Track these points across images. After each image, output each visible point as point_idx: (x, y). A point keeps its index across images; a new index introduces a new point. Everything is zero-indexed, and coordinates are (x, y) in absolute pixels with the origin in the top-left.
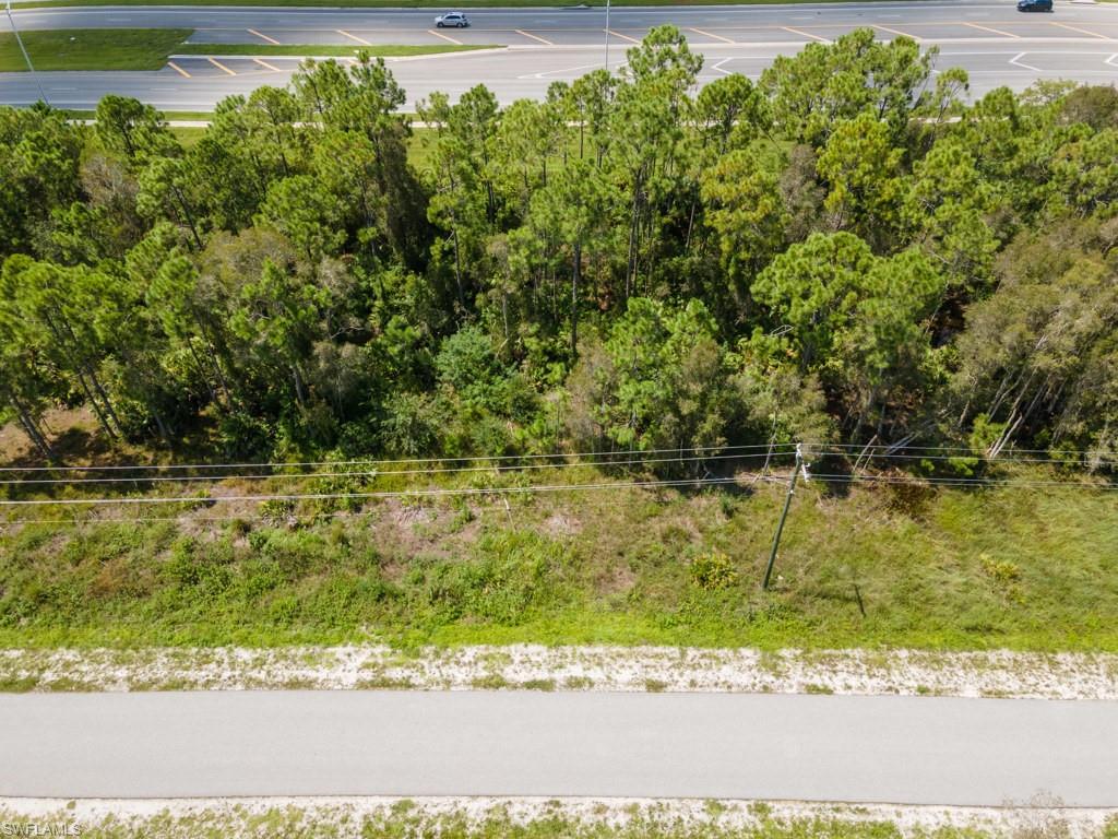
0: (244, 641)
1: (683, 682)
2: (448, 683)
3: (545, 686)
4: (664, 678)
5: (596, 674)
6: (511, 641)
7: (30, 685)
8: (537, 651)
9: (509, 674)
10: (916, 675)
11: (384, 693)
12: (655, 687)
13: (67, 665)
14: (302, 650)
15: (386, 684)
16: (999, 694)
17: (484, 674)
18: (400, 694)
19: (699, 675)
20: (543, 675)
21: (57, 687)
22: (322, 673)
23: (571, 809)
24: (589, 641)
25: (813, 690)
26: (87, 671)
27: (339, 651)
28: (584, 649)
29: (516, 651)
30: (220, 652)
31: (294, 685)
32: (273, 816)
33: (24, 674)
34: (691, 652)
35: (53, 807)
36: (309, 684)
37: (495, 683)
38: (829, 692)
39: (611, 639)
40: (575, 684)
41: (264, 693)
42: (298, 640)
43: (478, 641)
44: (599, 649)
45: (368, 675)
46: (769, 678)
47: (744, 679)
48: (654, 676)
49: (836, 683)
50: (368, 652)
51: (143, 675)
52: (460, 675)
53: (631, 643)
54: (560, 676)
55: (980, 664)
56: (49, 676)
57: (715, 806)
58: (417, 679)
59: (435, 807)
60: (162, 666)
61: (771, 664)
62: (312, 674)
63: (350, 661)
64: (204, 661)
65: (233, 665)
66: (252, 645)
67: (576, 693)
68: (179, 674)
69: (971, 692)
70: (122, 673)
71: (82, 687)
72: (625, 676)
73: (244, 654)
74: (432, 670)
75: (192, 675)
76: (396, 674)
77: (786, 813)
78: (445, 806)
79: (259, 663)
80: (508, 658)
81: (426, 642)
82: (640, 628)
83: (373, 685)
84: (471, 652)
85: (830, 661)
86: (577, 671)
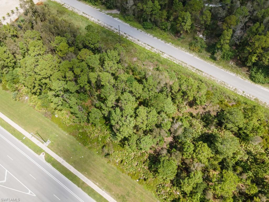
0: (174, 63)
1: (136, 39)
2: (157, 50)
3: (148, 45)
4: (137, 41)
5: (143, 44)
6: (148, 50)
7: (197, 69)
8: (146, 48)
9: (151, 48)
10: (115, 31)
11: (163, 51)
12: (138, 40)
13: (193, 70)
14: (169, 59)
15: (162, 52)
16: (111, 27)
17: (153, 49)
18: (161, 51)
19: (134, 39)
20: (148, 46)
21: (194, 68)
22: (168, 56)
23: (152, 36)
24: (141, 47)
25: (125, 34)
26: (191, 68)
27: (165, 58)
28: (142, 46)
29: (148, 49)
30: (177, 63)
31: (171, 56)
32: (176, 47)
33: (198, 71)
34: (133, 41)
35: (195, 57)
36: (170, 56)
37: (152, 47)
38: (124, 33)
39: (139, 46)
40: (145, 44)
41: (175, 57)
42: (169, 61)
43: (152, 52)
44: (141, 45)
45: (164, 54)
46: (128, 36)
47: (130, 37)
48: (138, 41)
49: (123, 33)
50: (163, 56)
51: (185, 65)
52: (155, 50)
53: (138, 45)
54: (146, 45)
55: (110, 29)
56: (195, 69)
57: (141, 31)
58: (159, 51)
59: (163, 42)
60: (184, 65)
61: (127, 37)
62: (169, 57)
63: (165, 56)
64: (179, 63)
65: (176, 61)
66: (174, 62)
67: (146, 43)
68: (182, 63)
69: (113, 28)
70: (188, 66)
71: (192, 66)
72: (140, 42)
73: (175, 62)
74: (157, 51)
75: (181, 62)
76: (161, 53)
77: (136, 29)
78: (162, 41)
79: (174, 60)
80: (150, 49)
81: (156, 54)
82: (135, 46)
83: (164, 53)
84: (153, 51)
85: (122, 35)
86: (144, 45)
